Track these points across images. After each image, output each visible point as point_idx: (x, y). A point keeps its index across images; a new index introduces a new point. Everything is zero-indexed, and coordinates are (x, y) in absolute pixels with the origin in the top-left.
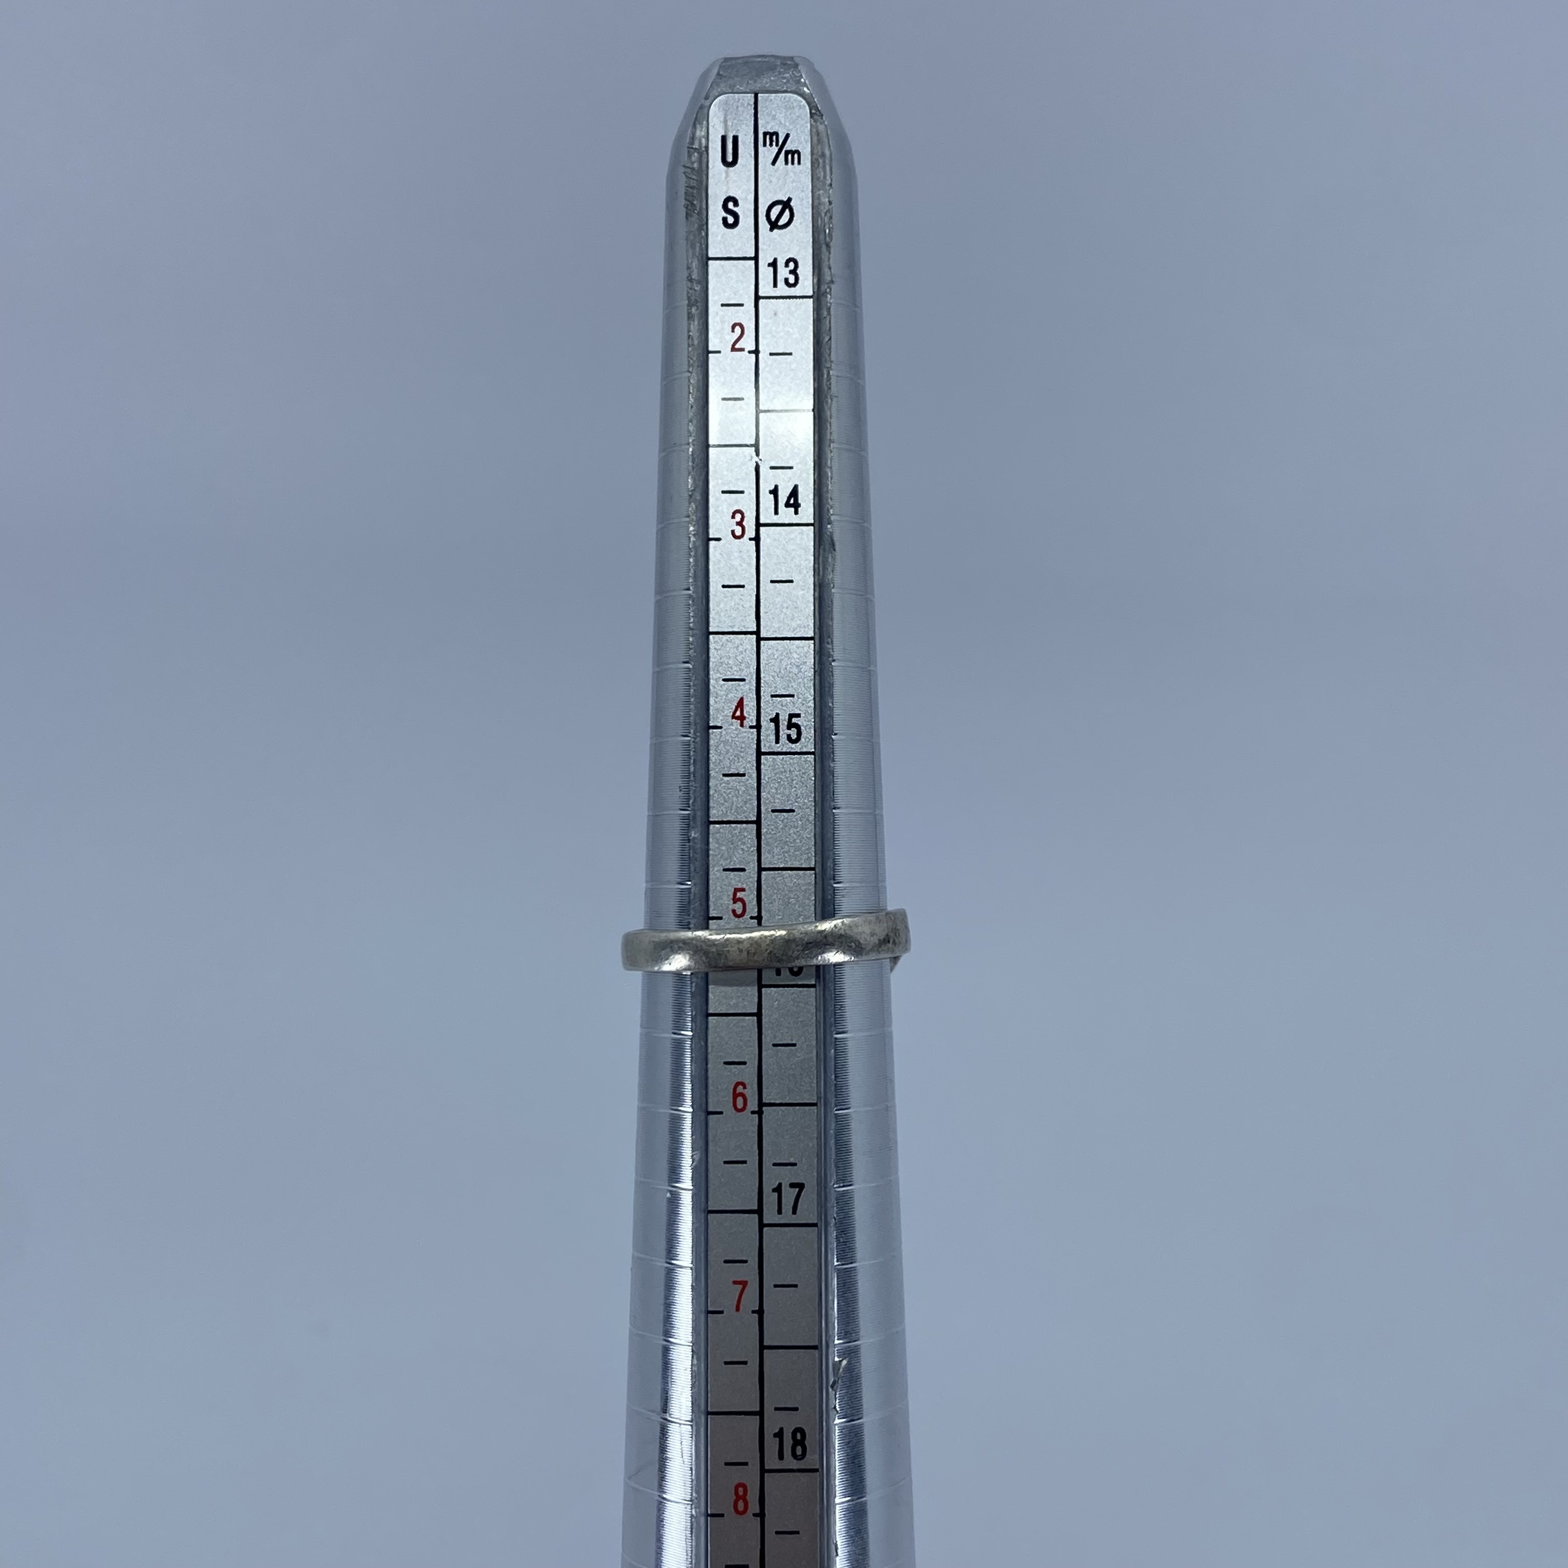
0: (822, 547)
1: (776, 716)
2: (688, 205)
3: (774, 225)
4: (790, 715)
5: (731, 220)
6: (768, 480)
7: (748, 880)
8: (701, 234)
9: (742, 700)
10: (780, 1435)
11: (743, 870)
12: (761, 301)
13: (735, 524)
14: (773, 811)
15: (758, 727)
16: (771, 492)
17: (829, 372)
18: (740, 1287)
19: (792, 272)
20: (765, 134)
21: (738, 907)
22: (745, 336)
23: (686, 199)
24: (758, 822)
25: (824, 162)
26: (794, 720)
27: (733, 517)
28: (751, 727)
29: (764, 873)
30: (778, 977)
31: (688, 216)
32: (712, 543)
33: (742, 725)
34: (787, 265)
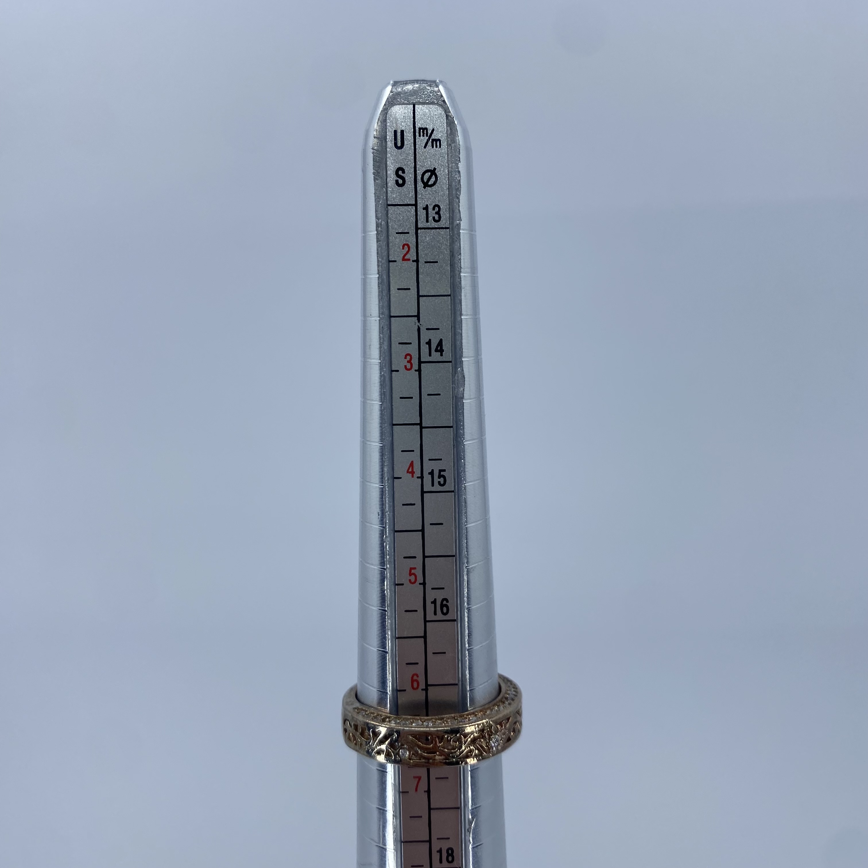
0: (456, 375)
1: (432, 471)
2: (375, 173)
3: (426, 185)
4: (439, 470)
5: (400, 181)
6: (425, 336)
7: (418, 563)
8: (383, 190)
9: (412, 462)
10: (440, 851)
11: (415, 557)
12: (419, 231)
13: (406, 361)
14: (431, 524)
15: (422, 477)
16: (427, 343)
17: (460, 273)
18: (417, 779)
19: (436, 213)
20: (420, 129)
21: (413, 578)
22: (410, 252)
23: (373, 169)
24: (423, 531)
25: (455, 146)
26: (442, 473)
27: (406, 358)
28: (418, 477)
29: (426, 559)
30: (435, 616)
31: (375, 179)
32: (394, 373)
33: (413, 476)
34: (434, 209)
